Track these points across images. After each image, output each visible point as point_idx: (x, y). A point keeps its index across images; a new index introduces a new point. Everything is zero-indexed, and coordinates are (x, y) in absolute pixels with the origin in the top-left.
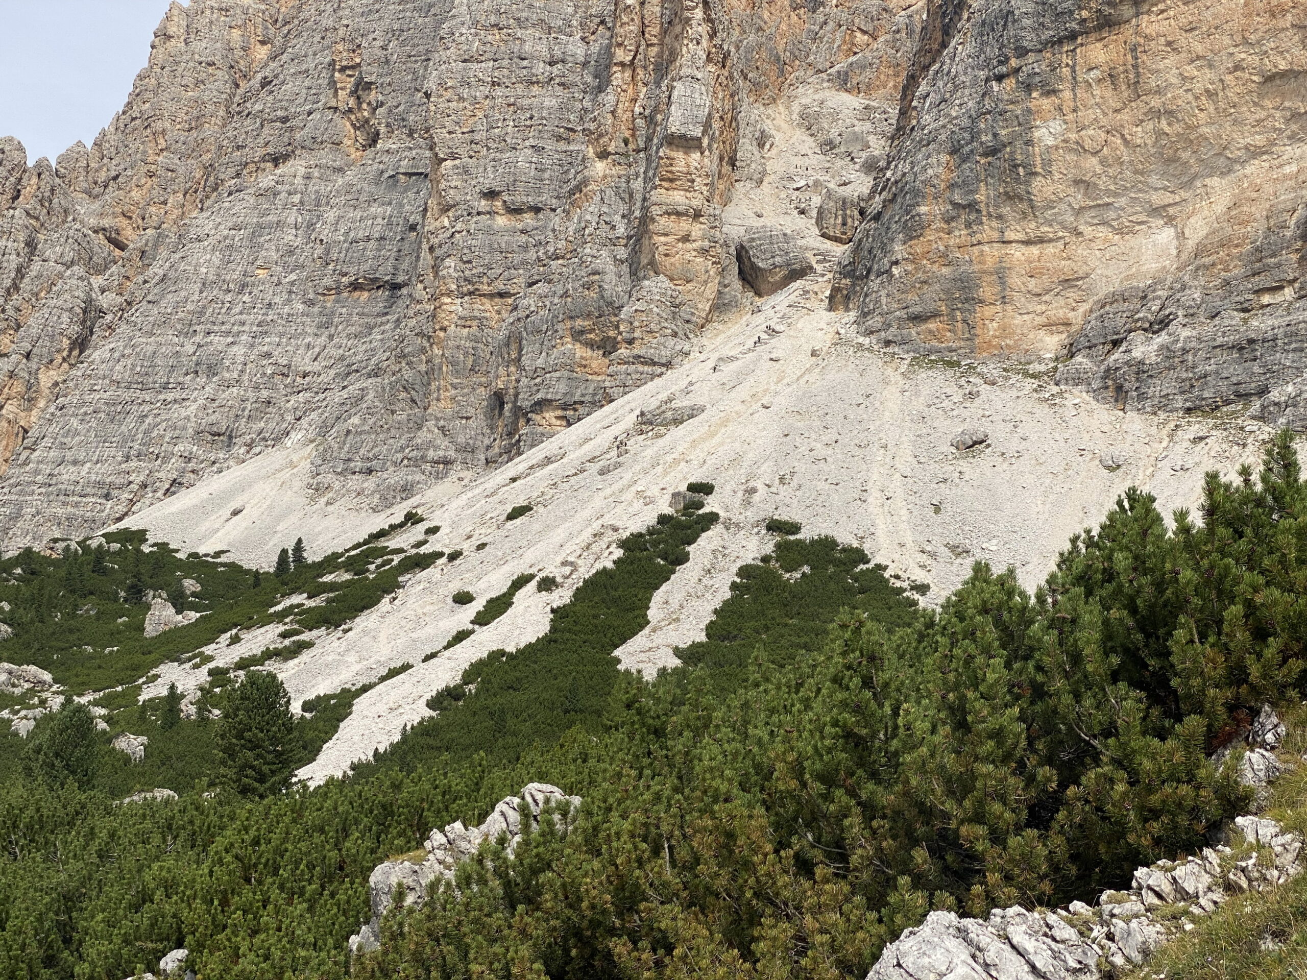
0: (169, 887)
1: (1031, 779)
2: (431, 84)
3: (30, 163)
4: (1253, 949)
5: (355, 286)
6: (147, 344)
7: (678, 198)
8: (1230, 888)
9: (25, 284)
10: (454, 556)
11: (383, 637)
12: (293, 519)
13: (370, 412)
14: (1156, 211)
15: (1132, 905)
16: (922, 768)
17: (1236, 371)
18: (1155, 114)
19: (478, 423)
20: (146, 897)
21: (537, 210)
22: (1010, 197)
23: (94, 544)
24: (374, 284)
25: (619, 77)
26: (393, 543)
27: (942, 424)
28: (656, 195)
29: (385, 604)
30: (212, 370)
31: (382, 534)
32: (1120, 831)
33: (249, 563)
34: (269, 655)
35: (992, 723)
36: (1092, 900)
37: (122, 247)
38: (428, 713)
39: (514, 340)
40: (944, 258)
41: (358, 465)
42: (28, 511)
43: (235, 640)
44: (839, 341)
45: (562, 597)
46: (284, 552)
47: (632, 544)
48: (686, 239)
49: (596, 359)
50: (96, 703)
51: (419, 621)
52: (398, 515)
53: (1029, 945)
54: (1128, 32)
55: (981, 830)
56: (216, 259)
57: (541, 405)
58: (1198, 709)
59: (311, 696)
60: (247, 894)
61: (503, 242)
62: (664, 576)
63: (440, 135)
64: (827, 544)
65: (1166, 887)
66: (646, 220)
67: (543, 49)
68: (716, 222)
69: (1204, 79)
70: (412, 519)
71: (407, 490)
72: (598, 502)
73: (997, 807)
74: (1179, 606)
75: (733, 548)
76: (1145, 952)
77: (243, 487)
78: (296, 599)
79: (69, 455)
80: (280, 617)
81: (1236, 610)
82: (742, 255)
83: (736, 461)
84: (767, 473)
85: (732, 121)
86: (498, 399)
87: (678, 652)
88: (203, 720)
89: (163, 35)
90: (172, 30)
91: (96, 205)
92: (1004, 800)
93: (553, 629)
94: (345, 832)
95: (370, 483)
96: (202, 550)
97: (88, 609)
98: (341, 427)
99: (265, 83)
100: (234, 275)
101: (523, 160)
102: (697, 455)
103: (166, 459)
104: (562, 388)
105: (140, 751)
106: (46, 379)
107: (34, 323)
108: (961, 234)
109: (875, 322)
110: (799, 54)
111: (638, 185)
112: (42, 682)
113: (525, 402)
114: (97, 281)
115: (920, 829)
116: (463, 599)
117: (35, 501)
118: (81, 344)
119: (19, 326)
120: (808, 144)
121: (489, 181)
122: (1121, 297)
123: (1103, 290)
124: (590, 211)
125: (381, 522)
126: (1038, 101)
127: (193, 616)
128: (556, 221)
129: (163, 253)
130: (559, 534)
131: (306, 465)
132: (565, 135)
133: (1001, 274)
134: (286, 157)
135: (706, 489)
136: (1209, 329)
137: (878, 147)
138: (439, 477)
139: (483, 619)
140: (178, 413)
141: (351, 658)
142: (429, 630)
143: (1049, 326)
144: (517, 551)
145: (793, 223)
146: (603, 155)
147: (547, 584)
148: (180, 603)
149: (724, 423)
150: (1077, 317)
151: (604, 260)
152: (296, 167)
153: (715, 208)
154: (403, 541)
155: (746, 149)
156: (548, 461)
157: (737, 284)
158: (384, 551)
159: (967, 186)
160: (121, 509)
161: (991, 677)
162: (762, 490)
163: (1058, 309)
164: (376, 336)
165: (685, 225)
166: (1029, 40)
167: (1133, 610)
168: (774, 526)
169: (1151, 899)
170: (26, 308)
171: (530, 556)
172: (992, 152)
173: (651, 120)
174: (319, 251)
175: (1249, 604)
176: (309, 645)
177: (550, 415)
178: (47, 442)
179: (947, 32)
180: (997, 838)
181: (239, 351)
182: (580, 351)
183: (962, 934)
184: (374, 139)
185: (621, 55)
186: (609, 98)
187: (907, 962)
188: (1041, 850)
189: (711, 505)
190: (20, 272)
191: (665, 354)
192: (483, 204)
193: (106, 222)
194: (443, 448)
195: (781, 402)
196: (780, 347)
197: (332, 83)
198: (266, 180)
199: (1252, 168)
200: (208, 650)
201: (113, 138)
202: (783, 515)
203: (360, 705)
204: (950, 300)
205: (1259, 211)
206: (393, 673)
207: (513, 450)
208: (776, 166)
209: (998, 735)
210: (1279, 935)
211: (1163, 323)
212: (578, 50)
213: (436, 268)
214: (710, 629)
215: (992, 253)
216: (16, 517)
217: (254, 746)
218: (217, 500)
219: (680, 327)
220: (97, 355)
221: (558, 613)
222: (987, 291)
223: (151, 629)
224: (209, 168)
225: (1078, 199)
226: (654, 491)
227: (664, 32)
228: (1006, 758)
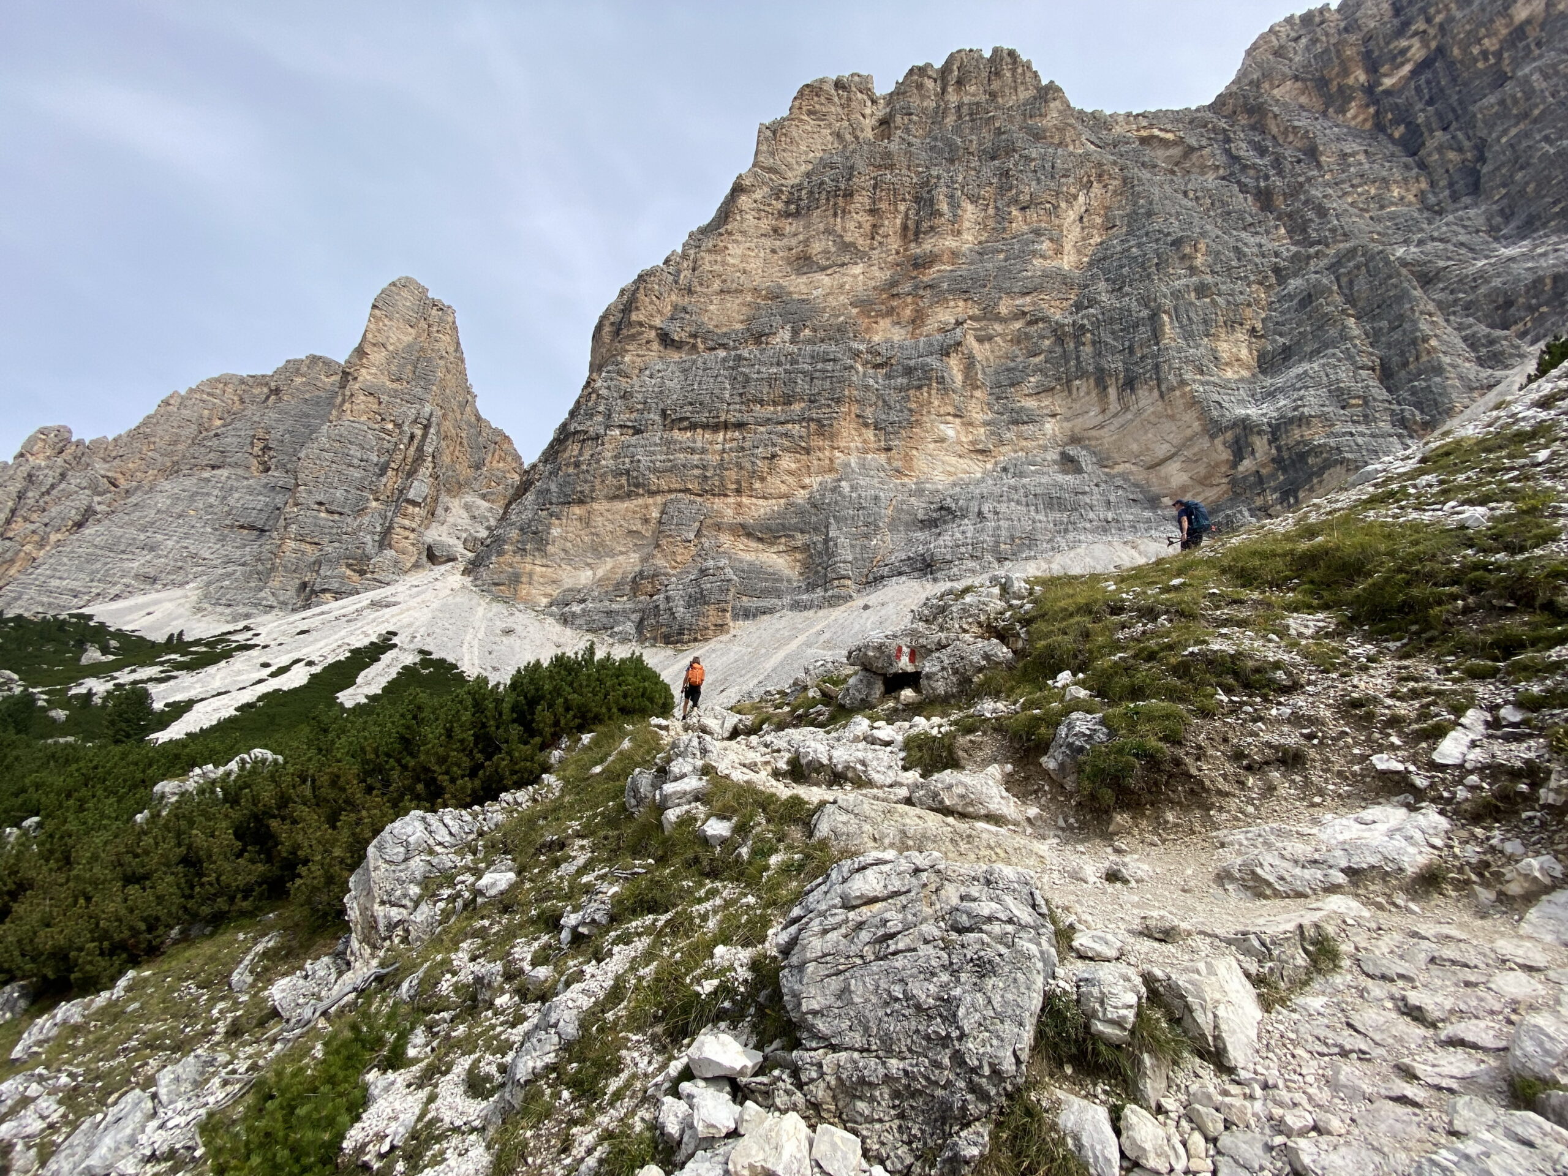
0: (37, 787)
1: (473, 759)
2: (302, 455)
3: (74, 439)
4: (535, 823)
5: (242, 527)
6: (119, 532)
7: (407, 522)
8: (535, 800)
9: (54, 492)
10: (264, 647)
11: (218, 678)
12: (181, 621)
13: (236, 580)
14: (588, 565)
15: (497, 807)
16: (427, 753)
17: (605, 620)
18: (593, 534)
19: (292, 593)
20: (24, 790)
21: (341, 514)
22: (539, 550)
23: (61, 617)
24: (252, 528)
25: (390, 473)
26: (233, 638)
27: (498, 623)
28: (396, 520)
29: (223, 663)
30: (152, 549)
31: (229, 633)
32: (502, 779)
33: (151, 637)
34: (150, 680)
35: (460, 737)
36: (482, 805)
37: (116, 486)
38: (235, 713)
39: (318, 563)
40: (511, 565)
41: (223, 601)
42: (26, 597)
43: (133, 671)
44: (463, 587)
45: (316, 669)
46: (172, 635)
47: (356, 652)
48: (407, 538)
49: (356, 577)
50: (42, 693)
51: (239, 673)
52: (240, 625)
53: (450, 823)
54: (588, 507)
55: (446, 777)
56: (168, 502)
57: (324, 591)
58: (541, 735)
59: (171, 700)
60: (84, 792)
61: (322, 523)
62: (368, 666)
63: (301, 475)
64: (442, 661)
65: (511, 800)
66: (390, 528)
67: (359, 455)
68: (421, 534)
69: (610, 527)
70: (247, 628)
71: (247, 616)
72: (343, 633)
73: (455, 769)
74: (542, 697)
75: (401, 658)
76: (496, 825)
77: (156, 602)
78: (173, 656)
79: (58, 574)
80: (162, 664)
81: (561, 700)
82: (429, 549)
83: (410, 625)
84: (422, 631)
85: (436, 500)
86: (304, 585)
87: (367, 697)
88: (104, 706)
89: (166, 403)
90: (172, 402)
91: (107, 466)
92: (459, 766)
93: (309, 682)
94: (150, 765)
95: (228, 611)
96: (124, 628)
97: (49, 648)
98: (219, 584)
99: (216, 435)
100: (178, 510)
101: (339, 494)
102: (394, 620)
103: (115, 584)
104: (337, 585)
105: (63, 718)
106: (53, 537)
107: (54, 511)
108: (518, 558)
109: (479, 582)
110: (468, 483)
111: (390, 514)
112: (12, 680)
113: (317, 588)
114: (97, 499)
115: (422, 776)
116: (266, 665)
117: (32, 592)
118: (79, 525)
119: (44, 510)
120: (465, 515)
121: (321, 498)
122: (570, 590)
123: (566, 586)
124: (366, 520)
125: (230, 628)
126: (554, 520)
127: (111, 657)
128: (349, 520)
129: (139, 493)
130: (322, 643)
131: (195, 598)
132: (362, 489)
133: (531, 575)
134: (219, 467)
135: (395, 634)
136: (598, 605)
137: (493, 523)
138: (266, 612)
139: (273, 675)
140: (127, 565)
141: (198, 685)
142: (244, 677)
143: (545, 595)
144: (299, 648)
145: (452, 541)
146: (377, 500)
147: (310, 663)
148: (105, 650)
149: (408, 610)
150: (555, 594)
151: (368, 539)
152: (224, 473)
153: (422, 529)
154: (240, 638)
155: (440, 511)
156: (323, 613)
157: (425, 559)
158: (228, 640)
159: (524, 543)
160: (82, 603)
161: (464, 718)
162: (419, 638)
163: (549, 590)
164: (248, 549)
165: (407, 533)
166: (554, 500)
167: (526, 697)
168: (421, 652)
169: (504, 805)
170: (51, 504)
171: (305, 651)
172: (535, 533)
173: (401, 492)
174: (226, 508)
175: (566, 700)
176: (175, 677)
177: (328, 595)
178: (46, 566)
179: (526, 490)
180: (453, 780)
181: (170, 543)
182: (348, 572)
183: (424, 819)
184: (268, 470)
185: (393, 465)
186: (384, 480)
187: (395, 832)
188: (469, 785)
189: (395, 640)
190: (53, 486)
191: (387, 580)
192: (316, 507)
193: (109, 474)
194: (272, 601)
195: (435, 605)
196: (438, 585)
197: (252, 444)
198: (206, 474)
199: (620, 558)
200: (116, 674)
201: (125, 439)
202: (426, 648)
203: (197, 707)
204: (510, 580)
205: (621, 571)
206: (219, 694)
207: (307, 606)
208: (450, 520)
209: (462, 741)
210: (545, 818)
211: (584, 601)
212: (375, 459)
213: (286, 528)
214: (384, 689)
215: (528, 567)
216: (19, 598)
217: (128, 721)
218: (138, 608)
219: (396, 570)
220: (87, 532)
221: (313, 676)
222: (524, 580)
223: (84, 661)
224: (174, 463)
225: (563, 555)
226: (370, 632)
227: (414, 461)
228: (464, 750)
